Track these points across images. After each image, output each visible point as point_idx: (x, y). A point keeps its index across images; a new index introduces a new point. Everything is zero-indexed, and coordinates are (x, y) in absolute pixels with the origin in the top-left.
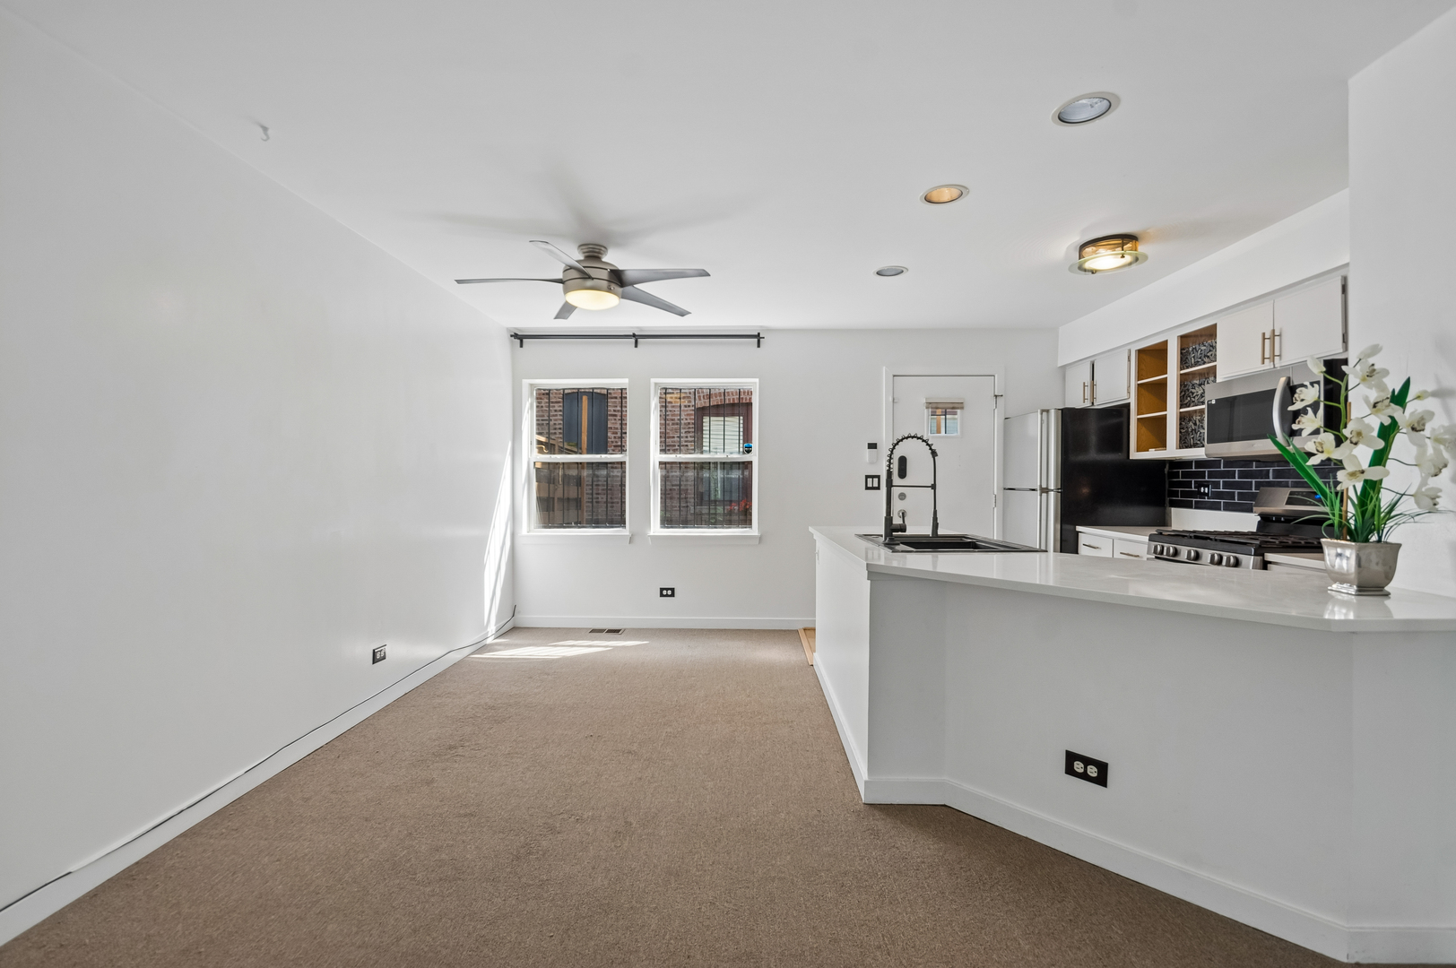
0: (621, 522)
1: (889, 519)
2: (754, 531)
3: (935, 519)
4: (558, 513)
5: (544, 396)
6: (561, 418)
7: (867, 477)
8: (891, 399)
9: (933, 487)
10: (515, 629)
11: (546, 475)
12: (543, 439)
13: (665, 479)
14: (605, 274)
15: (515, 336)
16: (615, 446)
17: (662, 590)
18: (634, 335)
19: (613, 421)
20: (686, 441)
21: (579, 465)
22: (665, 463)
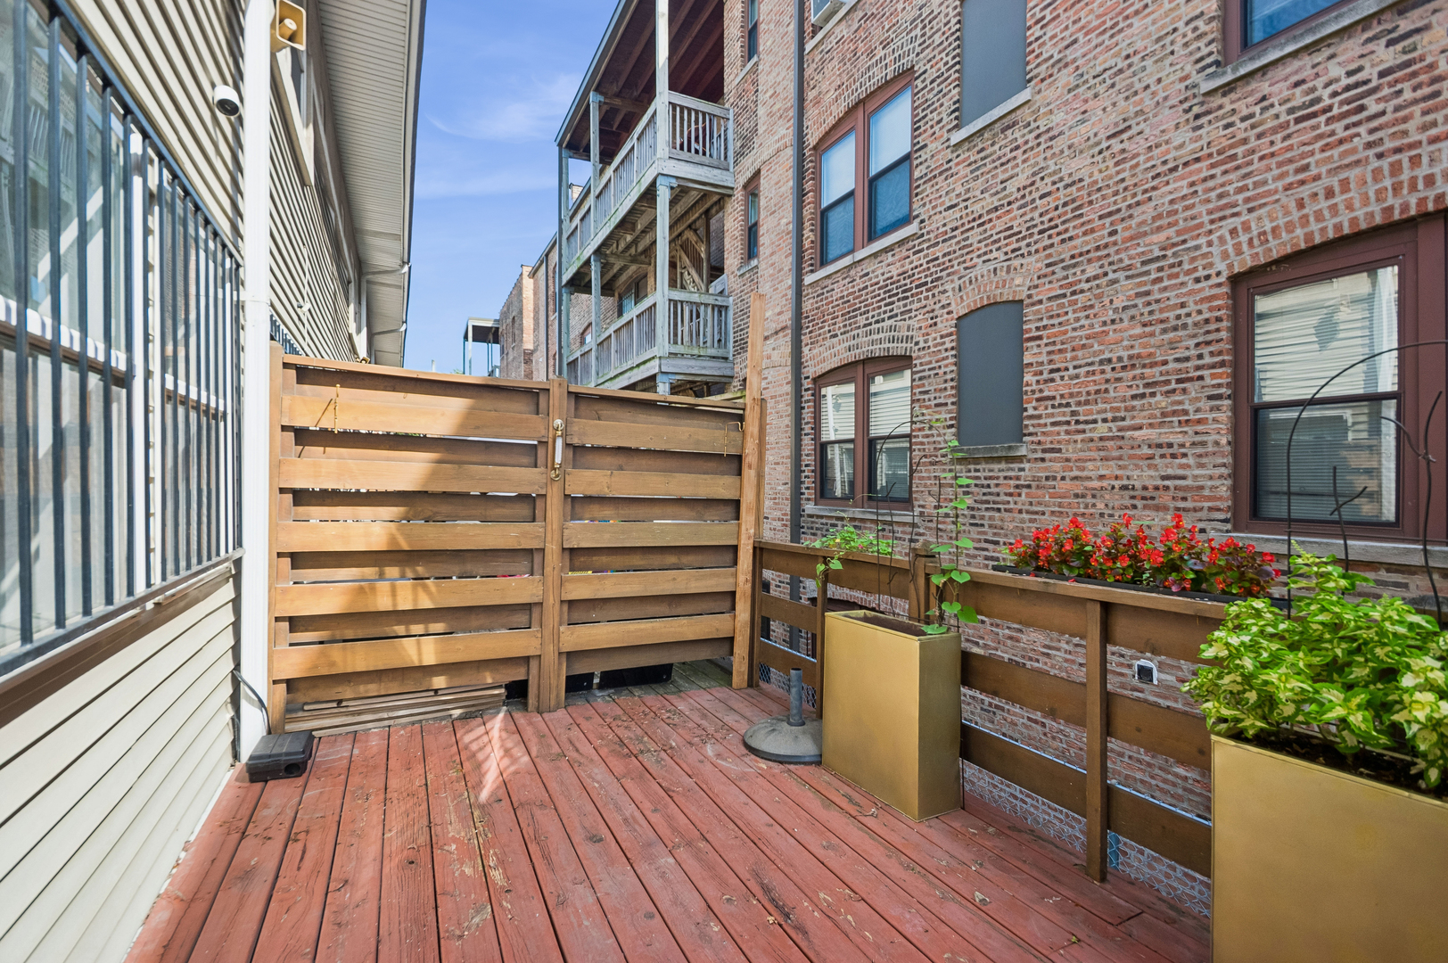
6: (954, 368)
16: (1038, 400)
19: (1036, 350)
20: (1198, 368)
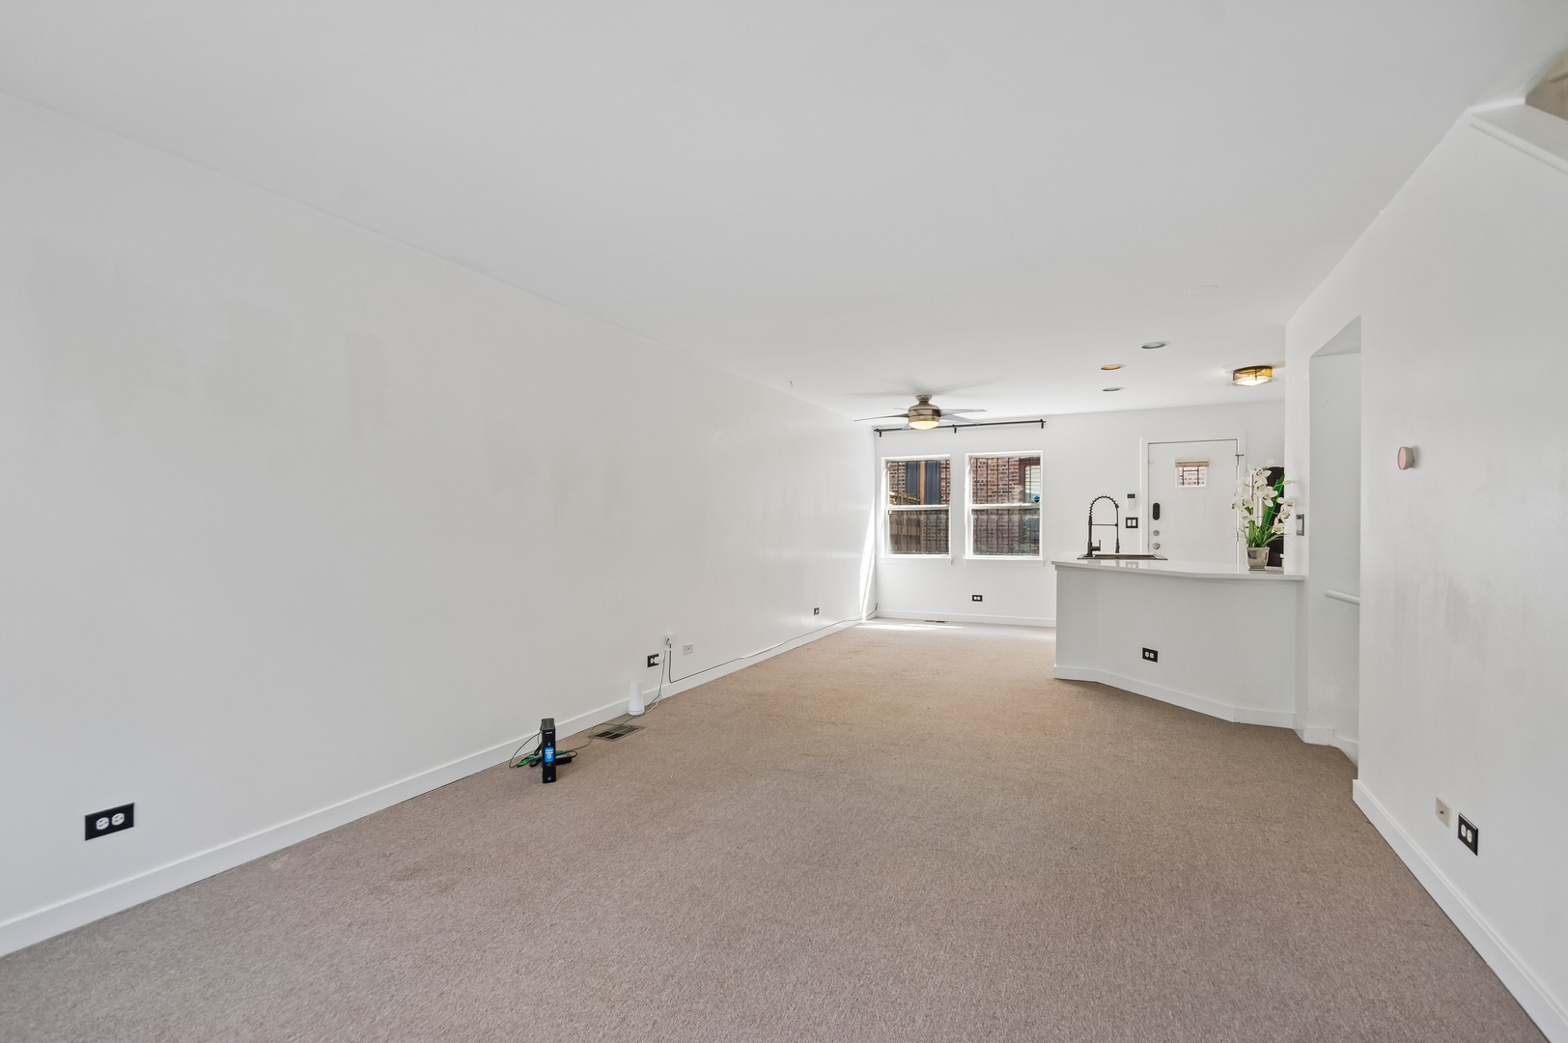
0: (946, 551)
1: (1090, 543)
2: (1040, 558)
3: (1118, 543)
4: (904, 546)
5: (894, 467)
7: (1127, 519)
8: (1146, 461)
9: (1117, 525)
10: (876, 617)
11: (896, 519)
12: (893, 494)
13: (976, 520)
14: (930, 412)
15: (877, 430)
17: (973, 596)
18: (953, 426)
21: (919, 512)
22: (977, 510)
